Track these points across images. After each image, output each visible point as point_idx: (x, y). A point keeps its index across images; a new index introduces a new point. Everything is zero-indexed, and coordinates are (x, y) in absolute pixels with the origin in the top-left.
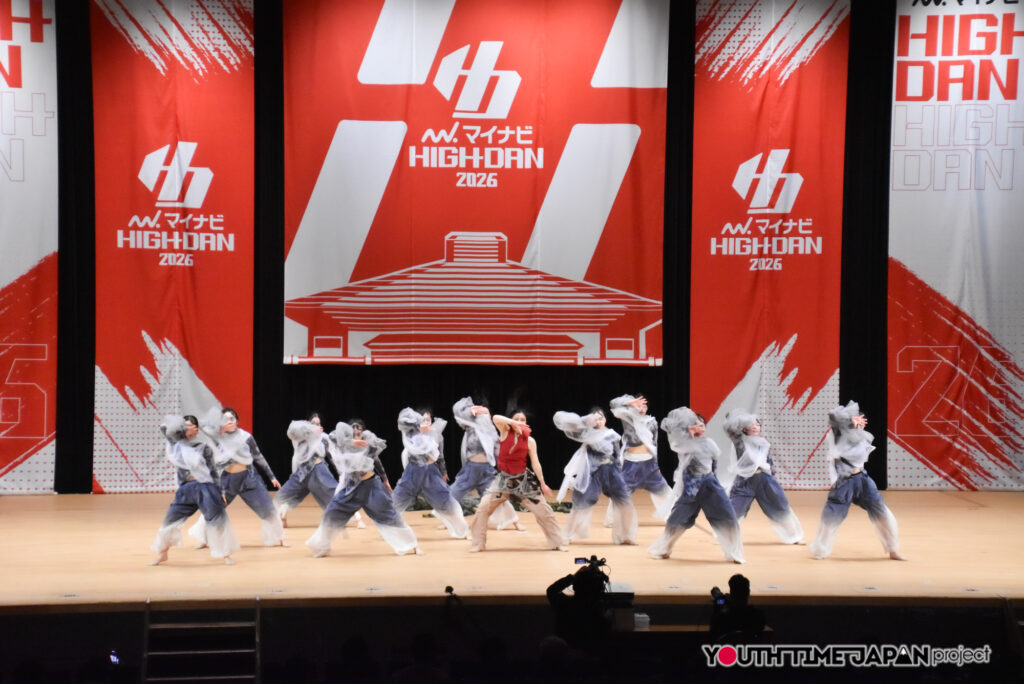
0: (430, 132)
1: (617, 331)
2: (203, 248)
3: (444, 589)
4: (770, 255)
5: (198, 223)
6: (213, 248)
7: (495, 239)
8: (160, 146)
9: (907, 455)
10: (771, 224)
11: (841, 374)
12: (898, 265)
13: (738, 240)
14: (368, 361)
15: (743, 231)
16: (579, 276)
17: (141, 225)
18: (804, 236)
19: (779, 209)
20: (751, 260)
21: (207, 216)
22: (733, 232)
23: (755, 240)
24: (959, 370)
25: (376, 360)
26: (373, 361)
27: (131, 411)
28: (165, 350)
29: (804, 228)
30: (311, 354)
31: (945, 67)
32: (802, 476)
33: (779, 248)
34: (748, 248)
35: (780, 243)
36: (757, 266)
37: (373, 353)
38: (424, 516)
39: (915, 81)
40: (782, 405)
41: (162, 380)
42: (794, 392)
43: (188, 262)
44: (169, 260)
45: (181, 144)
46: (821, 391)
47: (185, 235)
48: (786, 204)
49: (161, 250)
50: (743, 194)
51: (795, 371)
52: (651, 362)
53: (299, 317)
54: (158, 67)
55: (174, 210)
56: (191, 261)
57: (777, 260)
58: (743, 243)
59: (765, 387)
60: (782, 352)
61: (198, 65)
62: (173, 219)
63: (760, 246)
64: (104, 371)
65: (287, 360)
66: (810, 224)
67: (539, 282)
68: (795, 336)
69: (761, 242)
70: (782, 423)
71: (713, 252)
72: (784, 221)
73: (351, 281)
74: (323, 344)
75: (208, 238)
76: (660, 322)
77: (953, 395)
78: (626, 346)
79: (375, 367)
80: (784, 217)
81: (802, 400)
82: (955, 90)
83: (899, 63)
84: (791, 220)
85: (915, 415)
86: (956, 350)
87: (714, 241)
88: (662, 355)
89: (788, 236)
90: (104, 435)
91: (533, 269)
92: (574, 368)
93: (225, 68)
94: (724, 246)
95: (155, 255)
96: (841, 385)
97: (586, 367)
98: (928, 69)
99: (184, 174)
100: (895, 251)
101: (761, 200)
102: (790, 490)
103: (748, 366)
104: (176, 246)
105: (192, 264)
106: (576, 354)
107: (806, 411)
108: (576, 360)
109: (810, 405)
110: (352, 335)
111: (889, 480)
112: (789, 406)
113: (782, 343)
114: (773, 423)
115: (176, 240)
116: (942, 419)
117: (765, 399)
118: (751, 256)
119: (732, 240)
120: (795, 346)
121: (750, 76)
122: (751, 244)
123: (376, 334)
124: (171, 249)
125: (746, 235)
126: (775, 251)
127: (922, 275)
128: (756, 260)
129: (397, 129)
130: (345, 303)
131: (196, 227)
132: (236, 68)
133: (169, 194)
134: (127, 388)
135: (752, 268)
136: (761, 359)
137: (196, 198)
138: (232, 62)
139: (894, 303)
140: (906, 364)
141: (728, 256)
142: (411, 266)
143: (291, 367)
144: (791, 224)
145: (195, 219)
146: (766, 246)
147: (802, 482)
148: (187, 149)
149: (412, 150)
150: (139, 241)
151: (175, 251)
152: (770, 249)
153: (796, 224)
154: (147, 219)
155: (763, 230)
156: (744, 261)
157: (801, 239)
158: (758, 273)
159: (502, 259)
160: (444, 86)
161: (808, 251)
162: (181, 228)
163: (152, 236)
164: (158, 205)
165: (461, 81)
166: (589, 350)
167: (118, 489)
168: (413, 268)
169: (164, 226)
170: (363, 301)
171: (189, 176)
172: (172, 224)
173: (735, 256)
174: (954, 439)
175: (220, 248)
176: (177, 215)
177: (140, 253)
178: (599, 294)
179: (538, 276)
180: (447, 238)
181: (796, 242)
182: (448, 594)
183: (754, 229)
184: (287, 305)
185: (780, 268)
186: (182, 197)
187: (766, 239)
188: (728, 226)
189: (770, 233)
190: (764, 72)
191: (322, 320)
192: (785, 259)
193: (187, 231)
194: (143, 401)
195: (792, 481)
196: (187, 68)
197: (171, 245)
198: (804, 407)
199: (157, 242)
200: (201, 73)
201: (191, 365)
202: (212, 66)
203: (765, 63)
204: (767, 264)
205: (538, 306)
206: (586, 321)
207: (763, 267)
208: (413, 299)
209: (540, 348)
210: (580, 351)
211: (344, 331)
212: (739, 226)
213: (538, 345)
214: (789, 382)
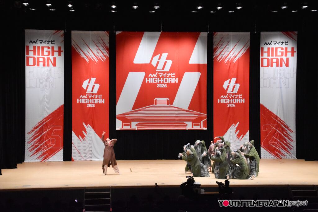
0: (151, 75)
1: (196, 121)
2: (97, 103)
4: (232, 103)
5: (96, 97)
6: (99, 103)
7: (166, 100)
8: (87, 79)
9: (266, 151)
10: (232, 96)
11: (249, 131)
12: (262, 106)
14: (136, 129)
15: (226, 97)
16: (186, 108)
17: (83, 98)
19: (234, 92)
21: (98, 95)
23: (229, 99)
24: (277, 130)
25: (138, 129)
27: (80, 141)
28: (88, 127)
29: (240, 97)
30: (123, 128)
31: (272, 59)
35: (234, 100)
37: (137, 127)
39: (265, 62)
41: (87, 134)
42: (239, 136)
43: (94, 106)
44: (89, 106)
45: (92, 79)
46: (245, 136)
47: (93, 100)
48: (236, 91)
49: (87, 103)
50: (226, 89)
51: (239, 131)
52: (204, 129)
53: (120, 119)
54: (87, 61)
57: (234, 104)
58: (226, 100)
59: (231, 135)
60: (235, 126)
61: (96, 60)
62: (90, 96)
64: (74, 132)
65: (117, 129)
66: (242, 96)
67: (177, 110)
68: (239, 122)
69: (230, 100)
70: (236, 143)
71: (219, 102)
73: (133, 109)
74: (125, 125)
75: (98, 100)
76: (206, 119)
77: (276, 136)
78: (198, 125)
79: (138, 131)
80: (236, 94)
81: (241, 138)
82: (275, 64)
83: (262, 58)
85: (267, 141)
86: (276, 126)
87: (219, 100)
88: (207, 127)
89: (236, 98)
90: (74, 147)
91: (175, 106)
92: (186, 130)
93: (102, 60)
94: (221, 101)
95: (86, 104)
98: (268, 59)
99: (93, 85)
100: (262, 102)
101: (230, 90)
103: (227, 130)
104: (91, 102)
106: (186, 127)
109: (243, 139)
110: (132, 123)
112: (237, 139)
113: (235, 124)
114: (233, 143)
116: (273, 142)
117: (231, 137)
118: (228, 103)
119: (223, 99)
120: (238, 125)
121: (227, 61)
123: (138, 123)
124: (89, 103)
125: (226, 98)
126: (233, 102)
127: (268, 108)
128: (229, 104)
129: (143, 74)
130: (131, 115)
133: (89, 90)
134: (79, 136)
135: (228, 106)
136: (230, 128)
137: (95, 91)
138: (104, 59)
139: (262, 114)
140: (265, 129)
141: (222, 103)
142: (146, 106)
143: (118, 131)
144: (237, 96)
146: (231, 101)
149: (146, 79)
150: (82, 101)
151: (90, 104)
152: (232, 102)
154: (84, 96)
155: (230, 97)
156: (226, 104)
157: (240, 99)
158: (229, 107)
159: (168, 104)
160: (154, 64)
161: (241, 102)
162: (92, 98)
163: (85, 100)
164: (87, 93)
165: (158, 62)
166: (189, 126)
167: (77, 160)
169: (88, 98)
170: (135, 115)
171: (94, 86)
172: (90, 97)
173: (224, 103)
174: (276, 147)
175: (101, 103)
176: (91, 95)
177: (82, 104)
178: (191, 113)
179: (177, 108)
180: (155, 99)
181: (238, 100)
182: (156, 185)
183: (228, 97)
184: (117, 116)
185: (235, 106)
186: (92, 91)
187: (231, 99)
188: (222, 96)
189: (232, 98)
190: (230, 60)
191: (126, 120)
192: (236, 104)
193: (93, 99)
194: (83, 139)
196: (94, 61)
197: (89, 102)
198: (241, 139)
200: (97, 62)
201: (94, 130)
202: (99, 60)
203: (230, 58)
204: (231, 105)
205: (177, 115)
206: (188, 119)
207: (231, 106)
208: (147, 114)
209: (178, 125)
210: (187, 126)
211: (130, 122)
212: (225, 96)
213: (177, 125)
214: (237, 133)
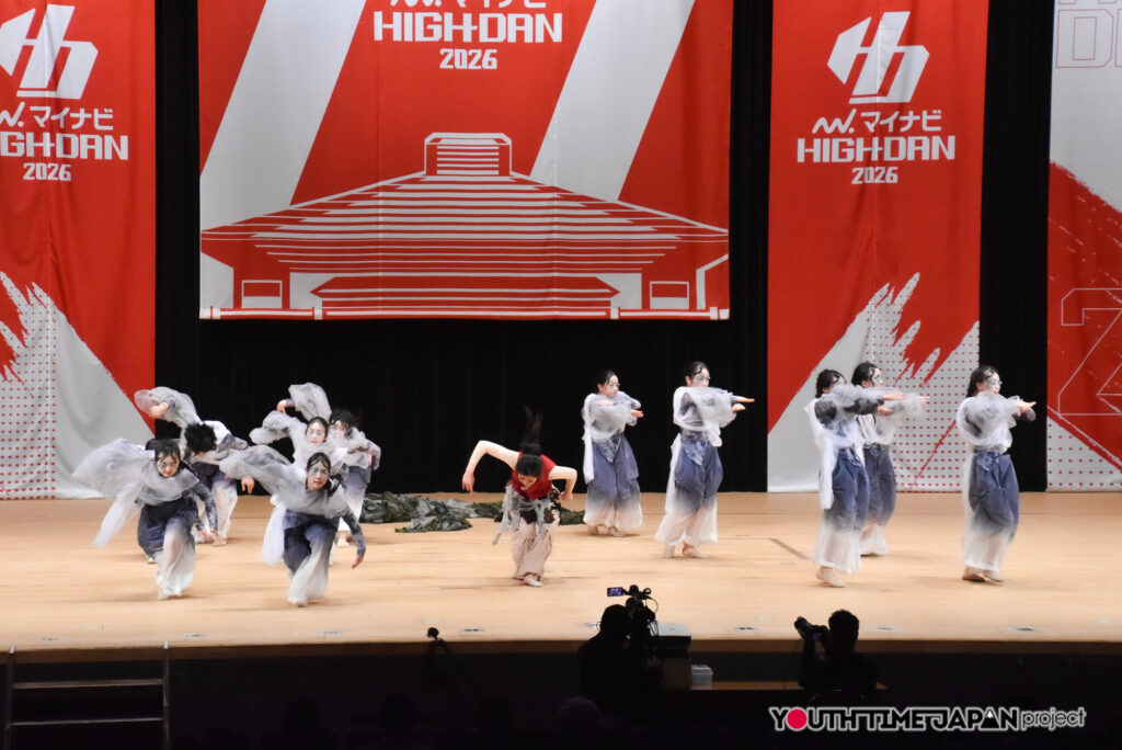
1: (666, 270)
2: (84, 156)
3: (426, 632)
4: (881, 162)
5: (77, 120)
6: (98, 156)
7: (495, 143)
8: (22, 10)
9: (1076, 442)
10: (882, 118)
11: (981, 328)
12: (1063, 175)
13: (836, 142)
14: (318, 314)
15: (843, 129)
16: (612, 194)
18: (930, 135)
19: (894, 96)
20: (854, 170)
21: (89, 110)
22: (829, 130)
23: (860, 141)
25: (329, 313)
26: (324, 315)
28: (33, 300)
29: (930, 123)
30: (237, 304)
32: (925, 473)
33: (895, 152)
34: (850, 152)
35: (895, 146)
36: (862, 178)
37: (325, 304)
38: (397, 531)
40: (897, 374)
41: (28, 341)
42: (915, 355)
43: (63, 175)
44: (37, 172)
45: (51, 9)
46: (953, 353)
47: (59, 137)
48: (903, 90)
49: (25, 159)
50: (843, 77)
51: (917, 324)
52: (713, 314)
53: (221, 252)
55: (42, 101)
56: (69, 174)
57: (891, 169)
58: (843, 145)
59: (873, 349)
60: (898, 299)
62: (42, 114)
63: (868, 149)
65: (204, 314)
66: (939, 117)
67: (556, 203)
68: (917, 276)
69: (868, 143)
71: (801, 158)
72: (900, 115)
73: (292, 203)
74: (254, 291)
75: (91, 142)
76: (726, 257)
78: (678, 292)
79: (328, 323)
80: (902, 108)
81: (927, 366)
84: (911, 113)
85: (1086, 386)
87: (801, 142)
88: (728, 303)
89: (906, 135)
91: (548, 184)
92: (606, 323)
94: (816, 150)
95: (18, 164)
96: (981, 345)
97: (622, 322)
99: (57, 51)
101: (868, 84)
102: (910, 492)
103: (850, 319)
104: (47, 153)
105: (69, 179)
106: (608, 303)
107: (932, 382)
108: (608, 311)
109: (938, 373)
110: (294, 277)
111: (1050, 478)
112: (908, 374)
113: (898, 287)
115: (47, 144)
118: (854, 163)
119: (826, 141)
120: (916, 290)
122: (854, 147)
123: (330, 276)
124: (39, 156)
125: (847, 135)
126: (887, 157)
127: (1095, 187)
128: (861, 170)
130: (286, 233)
131: (75, 127)
133: (35, 78)
135: (856, 181)
136: (867, 308)
137: (74, 84)
139: (1057, 227)
140: (1073, 314)
141: (821, 164)
142: (377, 181)
143: (211, 322)
144: (911, 118)
145: (73, 115)
146: (876, 149)
147: (926, 481)
148: (60, 15)
149: (378, 16)
151: (45, 160)
152: (881, 154)
153: (918, 118)
154: (4, 114)
155: (871, 127)
156: (845, 170)
157: (925, 140)
158: (864, 185)
159: (504, 171)
161: (936, 156)
162: (53, 127)
163: (12, 139)
164: (20, 94)
166: (626, 297)
168: (380, 184)
169: (29, 124)
170: (316, 230)
171: (63, 54)
172: (41, 122)
173: (830, 164)
175: (109, 156)
176: (48, 109)
178: (639, 218)
179: (555, 195)
180: (428, 141)
181: (919, 143)
182: (432, 639)
183: (859, 124)
184: (204, 236)
185: (895, 180)
186: (54, 83)
187: (876, 140)
188: (822, 122)
189: (882, 132)
191: (254, 260)
192: (904, 168)
193: (61, 131)
195: (912, 480)
197: (39, 151)
198: (930, 376)
199: (20, 147)
201: (70, 320)
204: (876, 174)
205: (555, 236)
206: (619, 257)
207: (872, 179)
208: (380, 227)
209: (559, 295)
210: (613, 300)
211: (284, 273)
212: (837, 122)
213: (555, 290)
214: (909, 341)
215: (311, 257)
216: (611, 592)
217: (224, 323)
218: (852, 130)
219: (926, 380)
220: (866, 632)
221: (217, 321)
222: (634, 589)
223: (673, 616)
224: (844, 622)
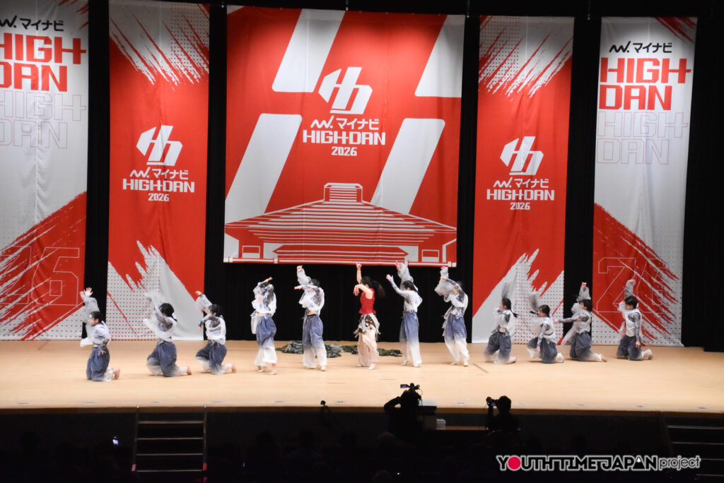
0: (316, 122)
1: (430, 244)
2: (175, 190)
3: (320, 402)
4: (523, 200)
5: (172, 175)
6: (181, 191)
7: (355, 188)
8: (150, 128)
9: (604, 324)
10: (523, 181)
11: (564, 274)
12: (600, 208)
13: (504, 191)
14: (276, 261)
15: (507, 186)
16: (406, 211)
17: (138, 176)
18: (544, 189)
19: (528, 173)
20: (511, 204)
21: (178, 171)
22: (501, 186)
23: (514, 191)
24: (635, 272)
25: (281, 261)
26: (278, 261)
27: (129, 290)
28: (151, 253)
29: (544, 184)
30: (240, 256)
31: (628, 89)
33: (529, 196)
34: (510, 196)
35: (529, 193)
36: (515, 207)
37: (279, 257)
39: (611, 97)
41: (148, 270)
42: (537, 285)
43: (166, 199)
44: (154, 197)
45: (163, 127)
46: (552, 284)
47: (164, 182)
48: (533, 169)
49: (149, 191)
50: (507, 163)
51: (538, 271)
53: (234, 233)
54: (150, 80)
55: (158, 167)
56: (168, 198)
57: (527, 204)
58: (506, 193)
59: (519, 281)
60: (529, 260)
61: (175, 79)
62: (157, 172)
63: (517, 195)
64: (113, 265)
65: (226, 260)
66: (548, 182)
67: (381, 215)
68: (538, 250)
69: (517, 192)
71: (488, 198)
72: (531, 180)
73: (266, 212)
74: (247, 250)
75: (178, 184)
76: (455, 240)
78: (434, 255)
79: (280, 265)
80: (532, 177)
81: (542, 289)
82: (635, 103)
83: (601, 86)
84: (536, 180)
85: (609, 299)
86: (634, 260)
87: (489, 191)
88: (456, 260)
89: (534, 189)
90: (113, 304)
91: (378, 206)
93: (191, 81)
94: (495, 195)
95: (146, 194)
96: (565, 281)
98: (618, 89)
99: (165, 145)
100: (599, 199)
101: (518, 167)
103: (508, 268)
104: (159, 189)
105: (168, 200)
106: (404, 259)
107: (543, 296)
109: (546, 292)
110: (266, 245)
113: (530, 254)
115: (159, 185)
118: (511, 201)
119: (500, 191)
120: (537, 256)
121: (512, 91)
122: (511, 194)
123: (281, 245)
124: (155, 191)
125: (508, 188)
126: (526, 198)
127: (613, 215)
128: (514, 204)
129: (296, 119)
130: (261, 225)
131: (171, 178)
132: (197, 80)
133: (155, 157)
134: (127, 275)
135: (512, 208)
136: (517, 263)
137: (171, 160)
138: (195, 77)
139: (597, 231)
140: (604, 268)
141: (497, 200)
142: (303, 203)
143: (228, 264)
144: (536, 182)
145: (171, 173)
146: (521, 195)
148: (166, 130)
149: (305, 132)
150: (137, 185)
151: (158, 192)
152: (523, 197)
153: (539, 182)
154: (141, 172)
155: (519, 185)
156: (507, 203)
157: (542, 191)
158: (515, 210)
159: (359, 200)
160: (325, 93)
161: (546, 199)
162: (162, 178)
163: (144, 183)
164: (148, 164)
165: (336, 91)
166: (411, 257)
169: (152, 176)
170: (275, 224)
171: (168, 146)
172: (157, 176)
173: (501, 201)
175: (186, 191)
176: (160, 170)
177: (136, 193)
178: (418, 222)
179: (381, 211)
180: (325, 186)
181: (539, 193)
182: (322, 405)
183: (513, 183)
184: (226, 226)
185: (529, 208)
186: (163, 159)
187: (521, 191)
188: (498, 182)
189: (523, 187)
190: (520, 90)
191: (248, 237)
192: (532, 203)
193: (166, 180)
194: (137, 284)
196: (168, 81)
197: (155, 188)
198: (543, 294)
199: (147, 186)
200: (176, 84)
201: (167, 262)
202: (183, 79)
203: (521, 84)
204: (521, 206)
205: (381, 229)
206: (410, 239)
207: (519, 208)
208: (304, 224)
209: (382, 255)
210: (406, 257)
211: (261, 243)
212: (504, 183)
213: (380, 253)
214: (534, 279)
215: (273, 236)
216: (402, 386)
217: (234, 265)
218: (510, 186)
219: (541, 295)
220: (514, 405)
221: (231, 263)
222: (412, 385)
223: (428, 398)
224: (505, 402)
